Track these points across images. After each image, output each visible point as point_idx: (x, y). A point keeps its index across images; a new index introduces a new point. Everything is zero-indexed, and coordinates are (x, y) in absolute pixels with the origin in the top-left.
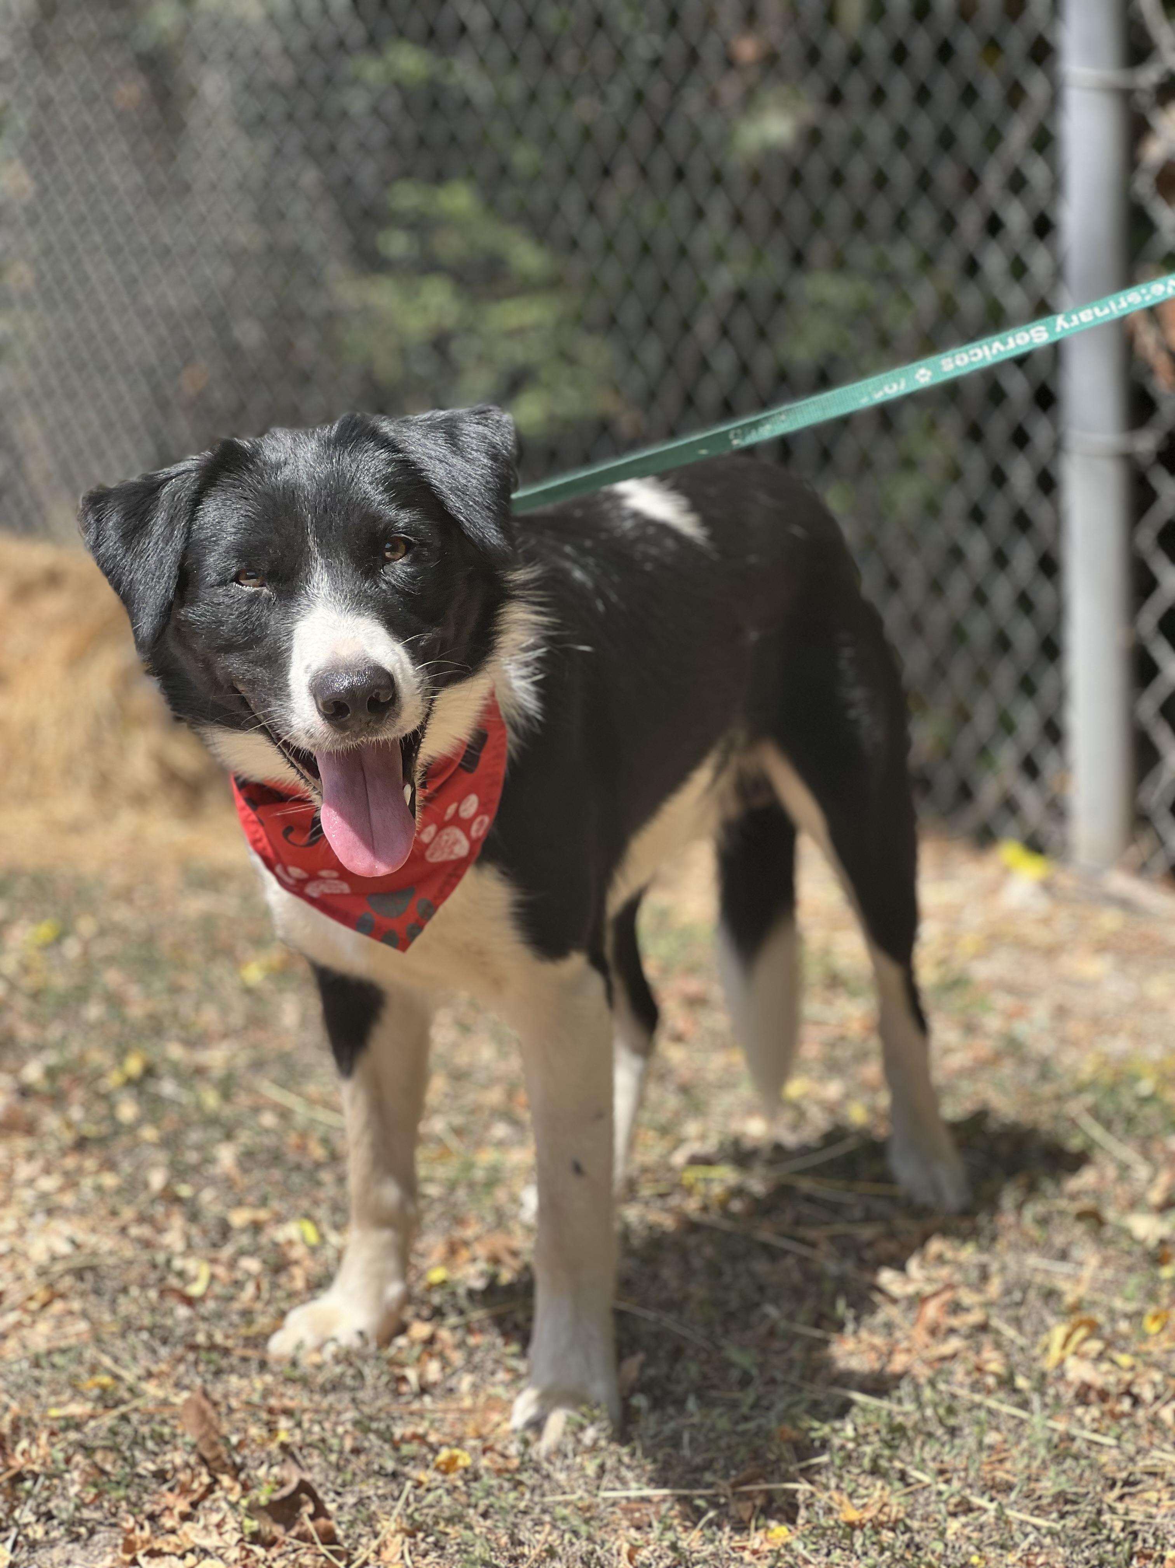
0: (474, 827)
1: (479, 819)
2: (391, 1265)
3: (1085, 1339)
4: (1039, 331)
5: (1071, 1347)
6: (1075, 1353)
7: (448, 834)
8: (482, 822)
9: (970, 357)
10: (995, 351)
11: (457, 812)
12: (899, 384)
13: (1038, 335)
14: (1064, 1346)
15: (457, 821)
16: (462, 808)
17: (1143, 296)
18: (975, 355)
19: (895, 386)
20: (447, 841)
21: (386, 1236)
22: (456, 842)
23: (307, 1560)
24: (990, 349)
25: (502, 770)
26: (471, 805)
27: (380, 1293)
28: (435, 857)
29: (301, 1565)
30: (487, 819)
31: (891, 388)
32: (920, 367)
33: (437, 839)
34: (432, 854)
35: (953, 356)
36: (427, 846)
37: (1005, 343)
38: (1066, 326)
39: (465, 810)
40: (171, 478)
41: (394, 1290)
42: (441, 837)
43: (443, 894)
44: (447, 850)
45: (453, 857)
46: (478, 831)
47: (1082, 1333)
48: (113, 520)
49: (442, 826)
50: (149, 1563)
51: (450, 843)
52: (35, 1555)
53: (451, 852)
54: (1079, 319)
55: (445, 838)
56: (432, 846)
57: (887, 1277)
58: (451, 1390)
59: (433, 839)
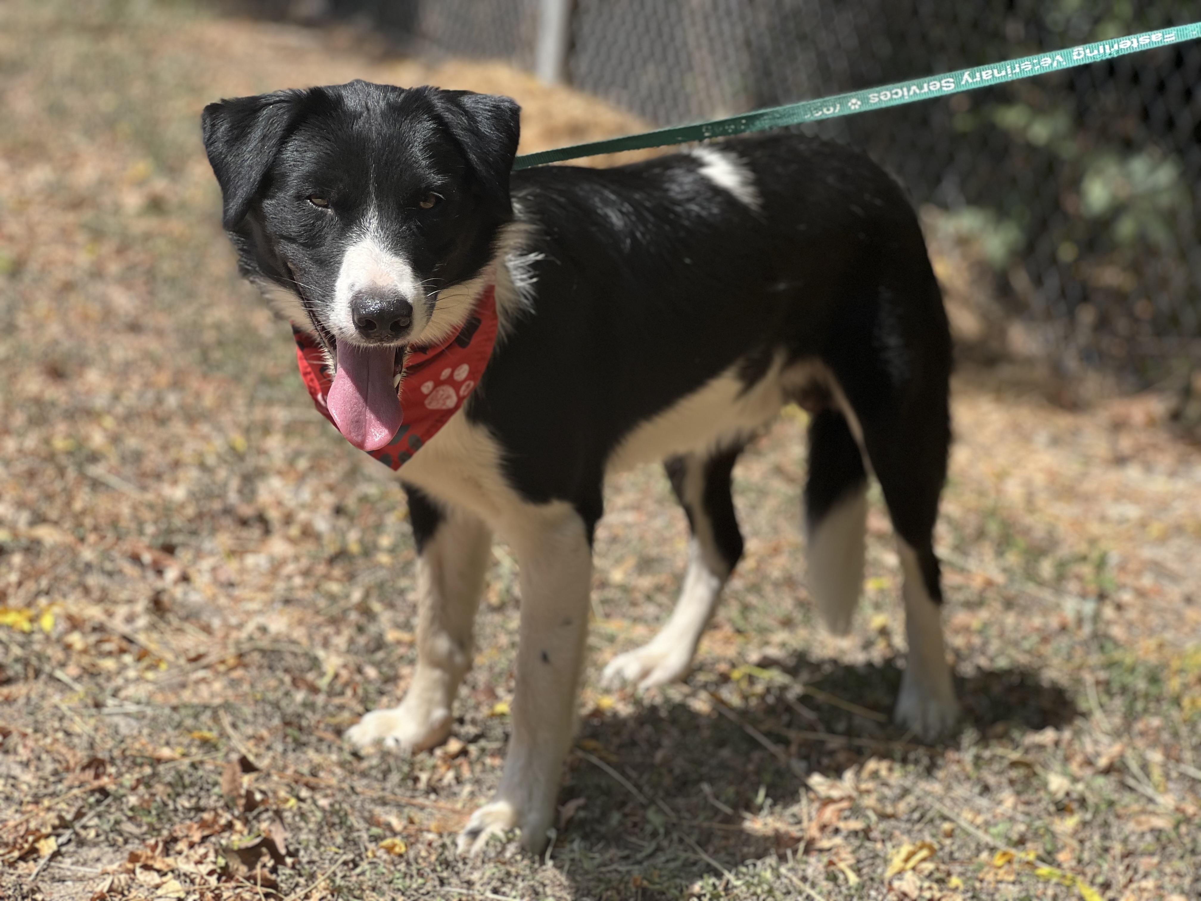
0: (463, 388)
1: (467, 383)
2: (438, 695)
3: (924, 860)
4: (948, 82)
5: (911, 863)
6: (914, 869)
7: (443, 390)
8: (468, 386)
9: (892, 94)
10: (911, 93)
11: (452, 375)
12: (835, 108)
13: (948, 84)
14: (907, 860)
15: (451, 381)
16: (456, 373)
17: (1034, 65)
18: (896, 93)
19: (832, 109)
20: (442, 395)
21: (437, 674)
22: (448, 397)
23: (247, 896)
24: (909, 91)
25: (489, 350)
26: (462, 372)
27: (428, 713)
28: (432, 405)
29: (242, 898)
30: (472, 384)
31: (828, 110)
32: (853, 97)
33: (434, 393)
34: (430, 403)
35: (879, 92)
36: (426, 396)
37: (921, 88)
38: (970, 81)
39: (458, 375)
40: (271, 104)
41: (439, 713)
42: (437, 391)
43: (430, 433)
44: (441, 402)
45: (444, 407)
46: (465, 391)
47: (924, 853)
48: (223, 128)
49: (438, 383)
50: (141, 873)
51: (444, 397)
52: (80, 850)
53: (444, 404)
54: (981, 76)
55: (441, 392)
56: (430, 397)
57: (816, 780)
58: (455, 794)
59: (431, 392)
